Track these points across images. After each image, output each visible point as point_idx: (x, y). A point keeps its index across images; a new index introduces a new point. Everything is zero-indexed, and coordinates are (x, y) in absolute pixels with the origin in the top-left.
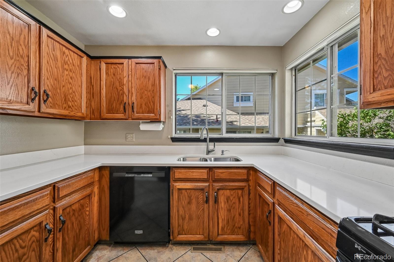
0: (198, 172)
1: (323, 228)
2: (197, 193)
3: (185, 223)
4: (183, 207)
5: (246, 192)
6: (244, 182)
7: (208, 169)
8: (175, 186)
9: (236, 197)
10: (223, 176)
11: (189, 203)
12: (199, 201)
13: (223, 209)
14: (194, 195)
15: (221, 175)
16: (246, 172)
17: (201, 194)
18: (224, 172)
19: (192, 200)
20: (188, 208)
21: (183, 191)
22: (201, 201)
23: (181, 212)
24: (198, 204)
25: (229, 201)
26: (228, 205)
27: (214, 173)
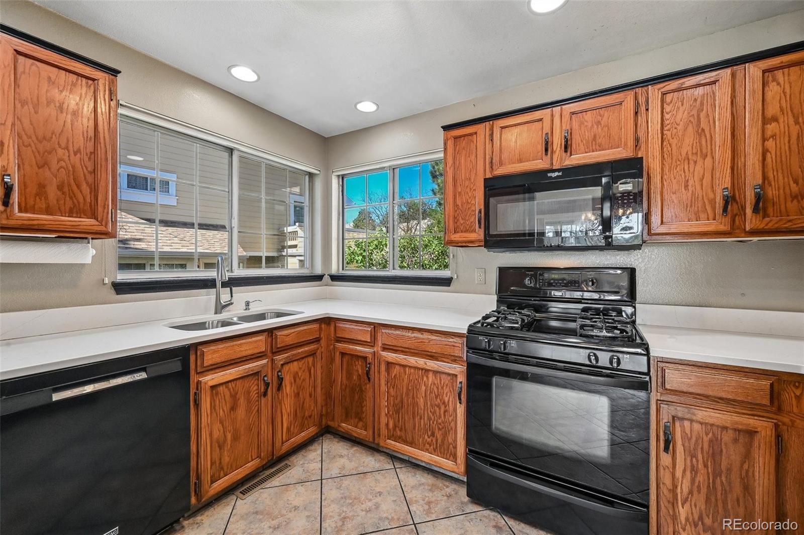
0: (250, 342)
1: (446, 345)
2: (247, 383)
3: (224, 452)
4: (221, 422)
5: (318, 357)
6: (315, 343)
7: (266, 333)
8: (205, 383)
9: (306, 370)
10: (289, 341)
11: (233, 408)
12: (252, 396)
13: (289, 396)
14: (243, 389)
15: (286, 339)
16: (318, 326)
17: (255, 383)
18: (291, 334)
19: (239, 399)
20: (231, 418)
21: (221, 388)
22: (254, 395)
23: (216, 434)
24: (250, 403)
25: (297, 380)
26: (295, 388)
27: (276, 338)
